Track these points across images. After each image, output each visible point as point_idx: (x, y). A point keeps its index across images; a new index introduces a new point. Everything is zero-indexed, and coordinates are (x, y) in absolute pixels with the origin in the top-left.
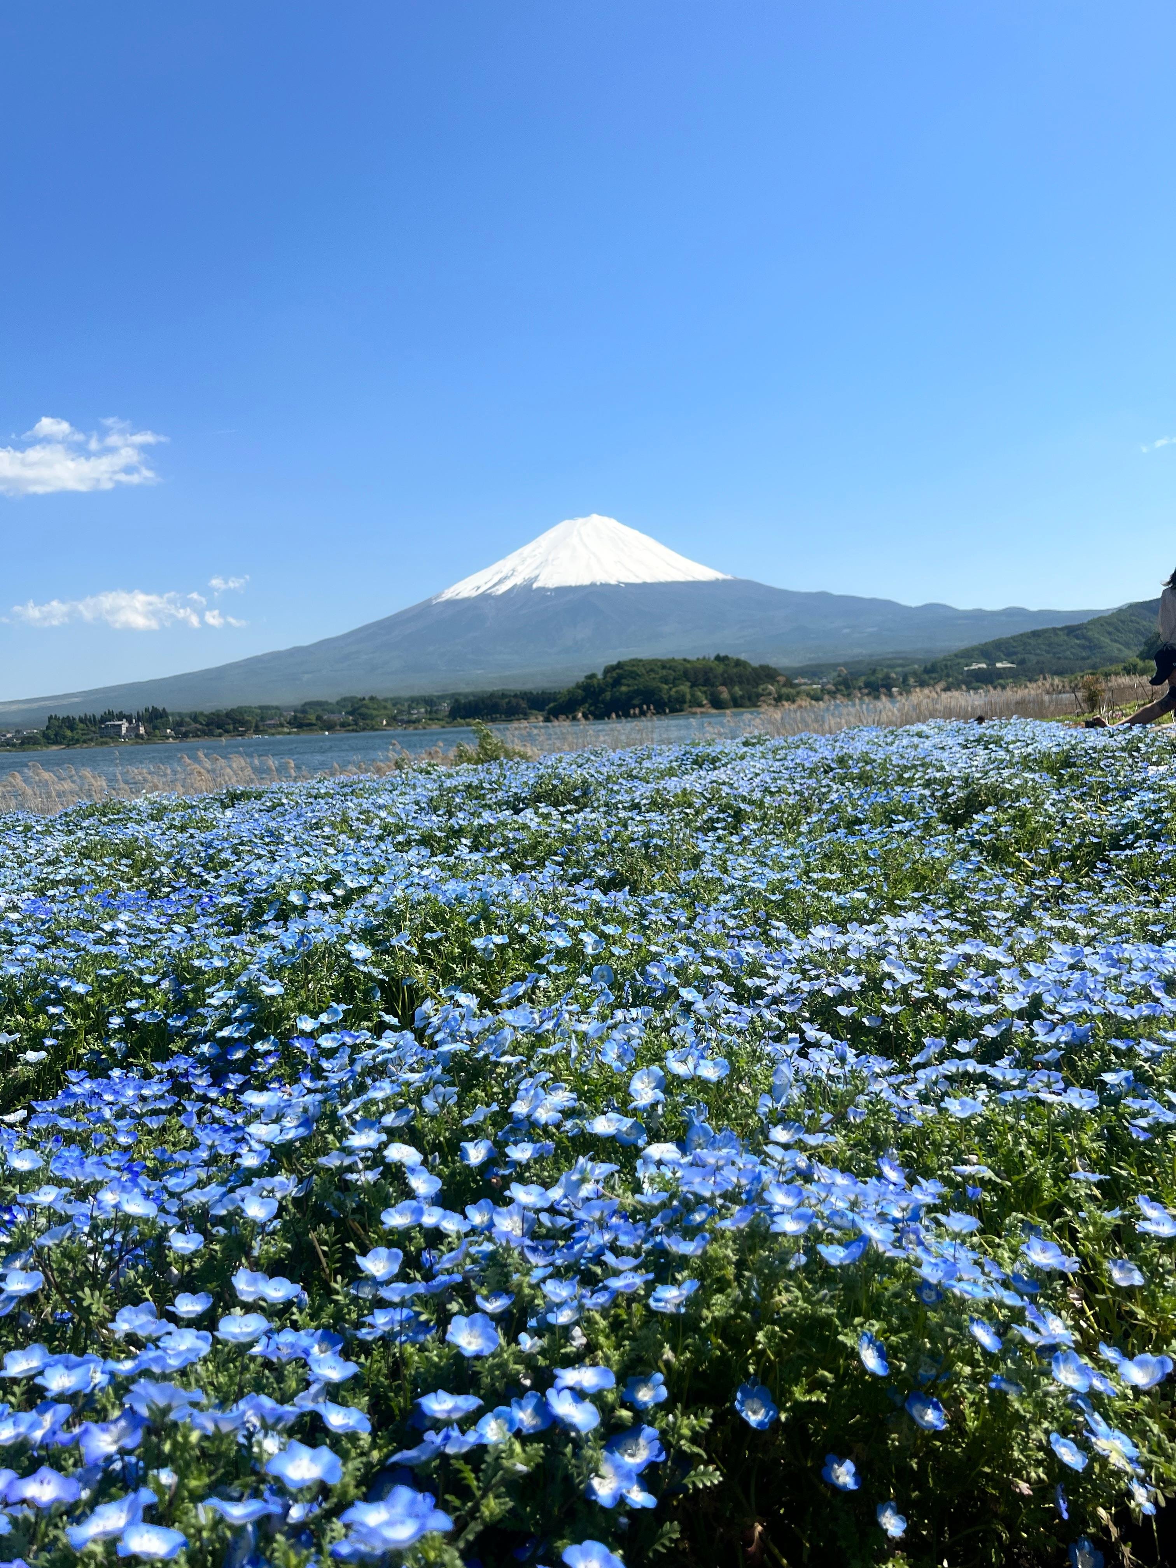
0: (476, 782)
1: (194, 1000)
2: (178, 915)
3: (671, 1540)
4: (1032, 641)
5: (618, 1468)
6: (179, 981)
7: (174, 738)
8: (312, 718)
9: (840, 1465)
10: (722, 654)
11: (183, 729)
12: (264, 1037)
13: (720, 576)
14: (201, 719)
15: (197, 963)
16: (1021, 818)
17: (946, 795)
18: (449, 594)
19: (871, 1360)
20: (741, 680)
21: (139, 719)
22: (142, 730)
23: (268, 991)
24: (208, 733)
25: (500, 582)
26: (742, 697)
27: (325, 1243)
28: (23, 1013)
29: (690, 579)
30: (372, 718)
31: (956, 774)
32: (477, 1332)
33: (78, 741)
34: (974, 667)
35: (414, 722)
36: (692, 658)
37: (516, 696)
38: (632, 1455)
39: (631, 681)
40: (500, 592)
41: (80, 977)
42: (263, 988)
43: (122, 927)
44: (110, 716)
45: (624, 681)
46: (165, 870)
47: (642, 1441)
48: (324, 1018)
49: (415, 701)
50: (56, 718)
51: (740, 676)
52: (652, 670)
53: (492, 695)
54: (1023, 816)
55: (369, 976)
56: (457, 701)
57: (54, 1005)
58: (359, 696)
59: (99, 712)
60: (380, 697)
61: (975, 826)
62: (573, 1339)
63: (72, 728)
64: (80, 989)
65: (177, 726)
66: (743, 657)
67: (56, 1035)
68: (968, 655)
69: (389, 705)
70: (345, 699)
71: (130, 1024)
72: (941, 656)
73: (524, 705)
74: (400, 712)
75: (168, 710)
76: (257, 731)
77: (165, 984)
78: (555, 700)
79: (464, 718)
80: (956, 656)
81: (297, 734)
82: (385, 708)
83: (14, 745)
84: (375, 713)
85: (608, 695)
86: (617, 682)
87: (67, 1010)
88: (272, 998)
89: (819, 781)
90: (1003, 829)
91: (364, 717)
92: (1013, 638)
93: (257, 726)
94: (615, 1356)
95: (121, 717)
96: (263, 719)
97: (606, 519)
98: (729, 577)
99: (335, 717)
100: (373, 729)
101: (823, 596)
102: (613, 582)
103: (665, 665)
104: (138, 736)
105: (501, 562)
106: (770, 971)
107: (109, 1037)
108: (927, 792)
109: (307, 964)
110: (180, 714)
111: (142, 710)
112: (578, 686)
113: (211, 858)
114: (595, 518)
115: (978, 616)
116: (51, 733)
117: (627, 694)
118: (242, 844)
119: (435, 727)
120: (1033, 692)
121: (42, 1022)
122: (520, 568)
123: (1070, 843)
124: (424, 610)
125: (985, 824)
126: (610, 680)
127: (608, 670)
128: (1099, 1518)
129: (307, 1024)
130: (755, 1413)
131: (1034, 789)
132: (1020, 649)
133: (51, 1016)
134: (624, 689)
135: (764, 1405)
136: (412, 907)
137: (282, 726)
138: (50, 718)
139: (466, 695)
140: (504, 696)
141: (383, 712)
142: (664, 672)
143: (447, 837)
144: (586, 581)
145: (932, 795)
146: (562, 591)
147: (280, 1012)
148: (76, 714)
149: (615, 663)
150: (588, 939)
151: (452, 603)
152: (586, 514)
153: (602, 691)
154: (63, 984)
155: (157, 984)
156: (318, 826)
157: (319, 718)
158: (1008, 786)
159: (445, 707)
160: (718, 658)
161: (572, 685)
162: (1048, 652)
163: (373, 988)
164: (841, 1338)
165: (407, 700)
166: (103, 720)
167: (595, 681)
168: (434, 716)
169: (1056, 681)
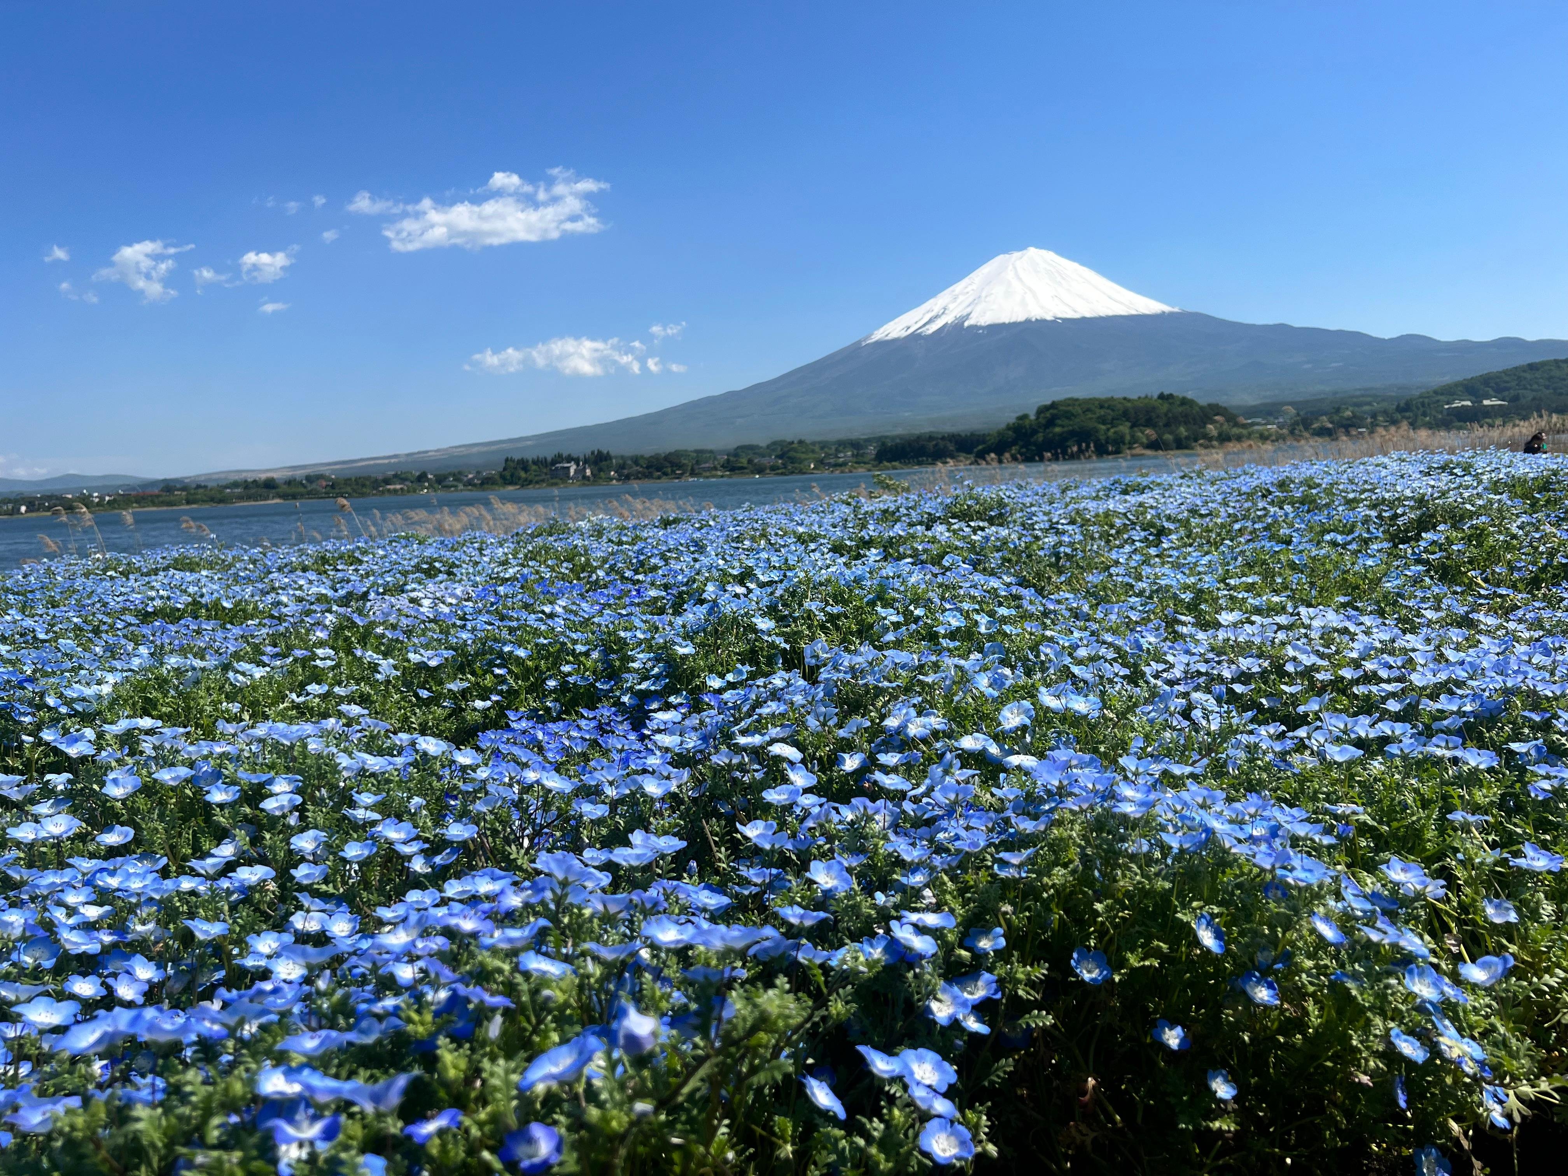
0: (892, 508)
1: (620, 668)
2: (610, 606)
3: (1005, 1072)
4: (1528, 375)
5: (955, 998)
6: (607, 651)
7: (618, 480)
8: (744, 461)
9: (1171, 1029)
10: (1166, 392)
11: (626, 472)
12: (677, 692)
13: (1167, 309)
14: (641, 462)
15: (622, 634)
16: (1478, 536)
17: (1396, 516)
18: (879, 335)
19: (1207, 938)
20: (1186, 419)
21: (586, 461)
22: (588, 472)
23: (681, 651)
24: (648, 476)
25: (930, 321)
26: (1187, 438)
27: (717, 835)
28: (473, 673)
29: (1134, 312)
30: (801, 461)
31: (1408, 493)
32: (833, 874)
33: (531, 482)
34: (1457, 404)
35: (841, 465)
36: (1134, 396)
37: (943, 438)
38: (971, 993)
39: (1066, 422)
40: (930, 332)
41: (520, 644)
42: (677, 647)
43: (559, 610)
44: (559, 458)
45: (1059, 422)
46: (601, 573)
47: (980, 983)
48: (730, 677)
49: (842, 445)
50: (512, 460)
51: (1186, 416)
52: (1088, 410)
53: (919, 438)
54: (1480, 535)
55: (772, 645)
56: (883, 444)
57: (499, 666)
58: (789, 440)
59: (550, 455)
60: (808, 439)
61: (1423, 544)
62: (924, 898)
63: (526, 469)
64: (521, 653)
65: (620, 468)
66: (1190, 395)
67: (500, 693)
68: (1450, 391)
69: (817, 448)
70: (774, 443)
71: (564, 687)
72: (1417, 393)
73: (951, 447)
74: (828, 455)
75: (612, 453)
76: (693, 474)
77: (595, 655)
78: (984, 442)
79: (890, 461)
80: (1436, 392)
81: (730, 477)
82: (813, 451)
83: (475, 485)
84: (803, 456)
85: (1040, 437)
86: (1051, 423)
87: (510, 672)
88: (685, 657)
89: (1255, 504)
90: (1455, 548)
91: (793, 460)
92: (1505, 372)
93: (693, 470)
94: (960, 911)
95: (569, 459)
96: (698, 462)
97: (1044, 252)
98: (1176, 310)
99: (765, 461)
100: (801, 472)
101: (1282, 330)
102: (1049, 317)
103: (1102, 404)
104: (585, 477)
105: (932, 301)
106: (1170, 658)
107: (545, 696)
108: (1373, 513)
109: (716, 631)
110: (622, 457)
111: (588, 453)
112: (1009, 428)
113: (642, 564)
114: (1032, 251)
115: (1464, 348)
116: (507, 474)
117: (1061, 434)
118: (669, 551)
119: (861, 471)
120: (1524, 430)
121: (488, 681)
122: (951, 306)
123: (1534, 563)
124: (854, 352)
125: (1434, 542)
126: (1042, 421)
127: (1041, 410)
128: (1450, 1130)
129: (715, 683)
130: (1089, 972)
131: (1499, 510)
132: (1513, 384)
133: (496, 676)
134: (1057, 430)
135: (1098, 967)
136: (814, 587)
137: (715, 469)
138: (507, 460)
139: (893, 438)
140: (931, 438)
141: (811, 455)
142: (1102, 412)
143: (858, 547)
144: (1021, 318)
145: (1380, 517)
146: (995, 329)
147: (693, 670)
148: (530, 456)
149: (1048, 403)
150: (983, 620)
151: (880, 344)
152: (1022, 247)
153: (1034, 432)
154: (507, 649)
155: (587, 654)
156: (738, 540)
157: (750, 461)
158: (1468, 507)
159: (872, 450)
160: (1162, 397)
161: (1003, 426)
162: (1547, 387)
163: (775, 655)
164: (1179, 915)
165: (834, 443)
166: (554, 462)
167: (1027, 422)
168: (860, 459)
169: (1555, 417)
